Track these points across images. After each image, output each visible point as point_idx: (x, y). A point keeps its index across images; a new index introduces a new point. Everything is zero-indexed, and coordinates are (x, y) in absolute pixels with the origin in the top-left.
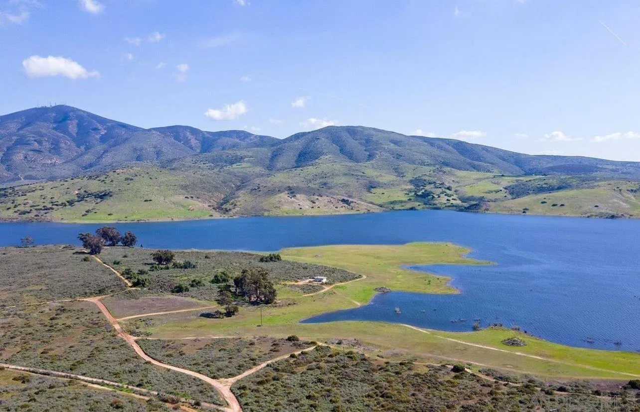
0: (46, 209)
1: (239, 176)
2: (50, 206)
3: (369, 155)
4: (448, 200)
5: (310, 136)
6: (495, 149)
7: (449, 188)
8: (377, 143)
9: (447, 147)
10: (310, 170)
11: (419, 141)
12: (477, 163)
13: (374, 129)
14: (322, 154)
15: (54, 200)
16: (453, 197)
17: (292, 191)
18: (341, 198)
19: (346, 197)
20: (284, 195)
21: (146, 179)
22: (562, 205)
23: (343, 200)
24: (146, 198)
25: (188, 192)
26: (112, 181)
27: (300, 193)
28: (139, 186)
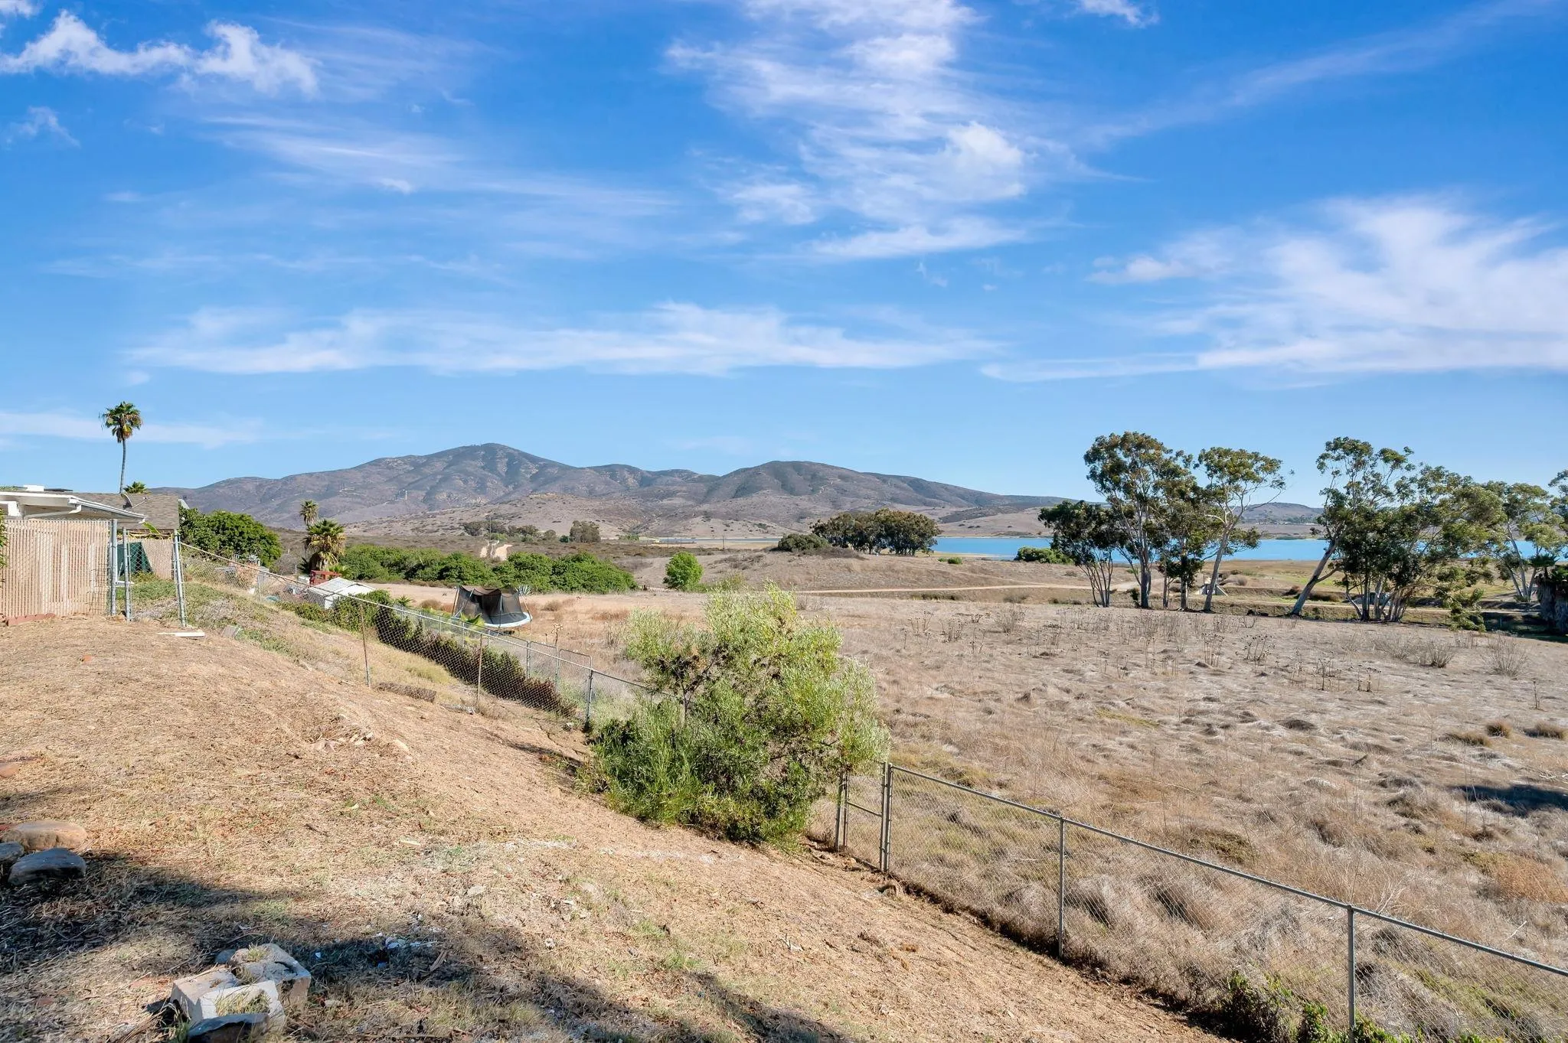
1: (664, 508)
3: (812, 491)
5: (753, 470)
6: (956, 487)
8: (823, 479)
9: (901, 484)
10: (741, 501)
11: (871, 477)
12: (929, 499)
13: (823, 465)
14: (762, 489)
17: (708, 516)
18: (758, 522)
19: (764, 522)
20: (699, 519)
21: (560, 503)
22: (978, 527)
23: (760, 524)
24: (555, 519)
25: (601, 516)
26: (524, 505)
27: (717, 518)
28: (551, 509)
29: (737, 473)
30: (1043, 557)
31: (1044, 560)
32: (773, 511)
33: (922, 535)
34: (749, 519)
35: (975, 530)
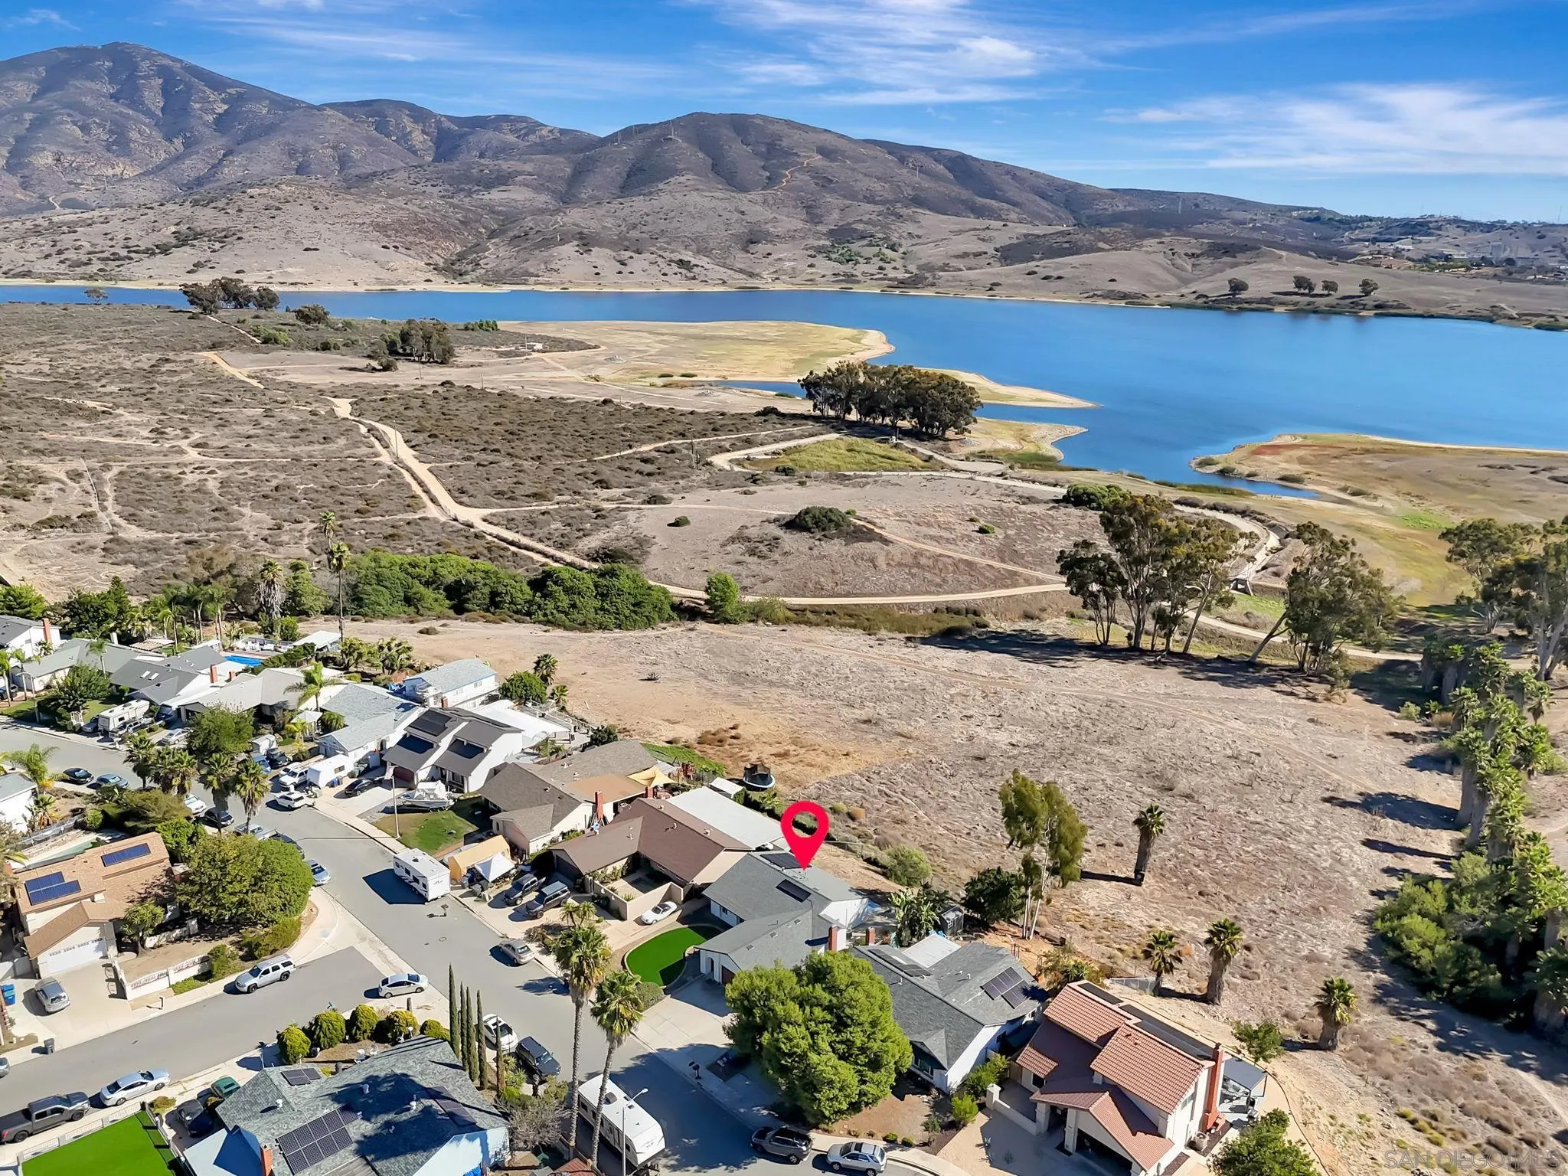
0: (116, 257)
1: (499, 213)
2: (124, 253)
3: (769, 178)
4: (881, 268)
5: (657, 131)
6: (1032, 173)
7: (893, 248)
8: (789, 153)
9: (932, 165)
10: (638, 205)
11: (878, 151)
12: (980, 200)
13: (789, 123)
14: (676, 172)
15: (130, 243)
16: (894, 264)
17: (586, 242)
18: (677, 257)
19: (687, 256)
20: (570, 249)
21: (308, 209)
22: (1059, 278)
23: (681, 261)
24: (307, 244)
25: (389, 237)
26: (240, 211)
27: (600, 246)
28: (294, 222)
29: (627, 133)
32: (700, 227)
34: (660, 249)
35: (1054, 284)
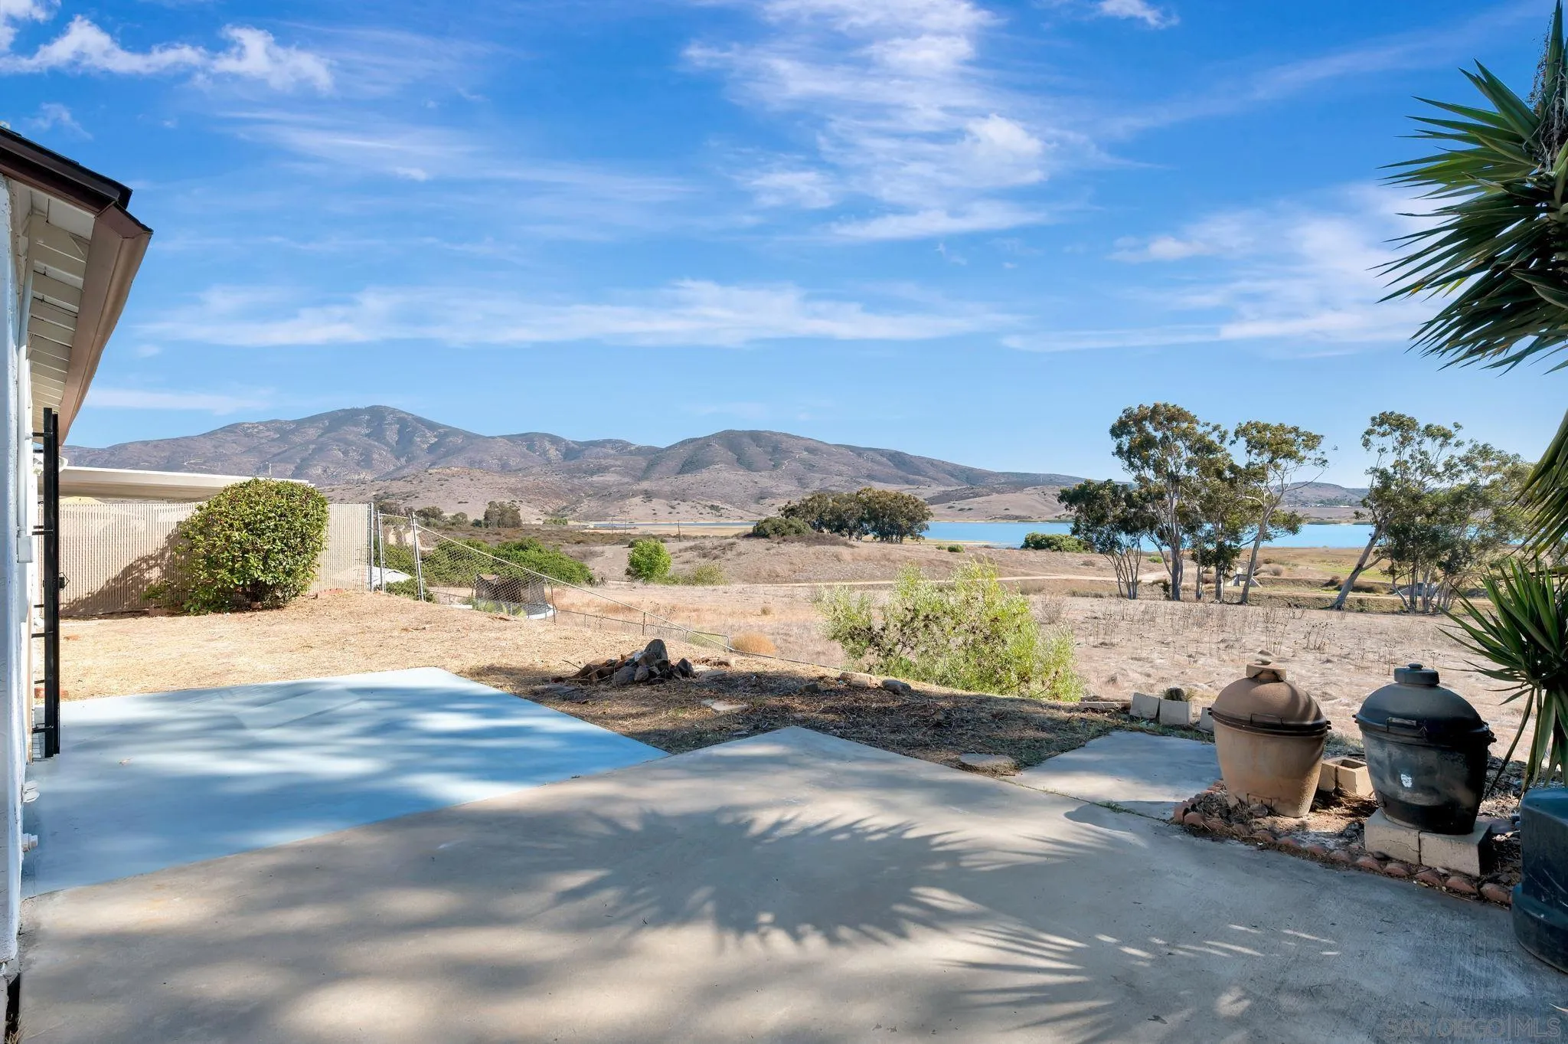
1: (596, 487)
3: (774, 466)
5: (703, 442)
6: (942, 462)
8: (787, 451)
9: (879, 458)
10: (688, 478)
11: (843, 450)
12: (910, 476)
13: (786, 435)
14: (713, 463)
17: (648, 496)
18: (710, 503)
19: (716, 504)
20: (637, 500)
21: (467, 480)
22: (970, 509)
23: (712, 506)
24: (460, 500)
25: (517, 496)
26: (421, 482)
27: (659, 498)
28: (455, 487)
29: (683, 443)
30: (1052, 544)
31: (1055, 547)
32: (728, 490)
33: (911, 519)
34: (698, 499)
35: (966, 513)
